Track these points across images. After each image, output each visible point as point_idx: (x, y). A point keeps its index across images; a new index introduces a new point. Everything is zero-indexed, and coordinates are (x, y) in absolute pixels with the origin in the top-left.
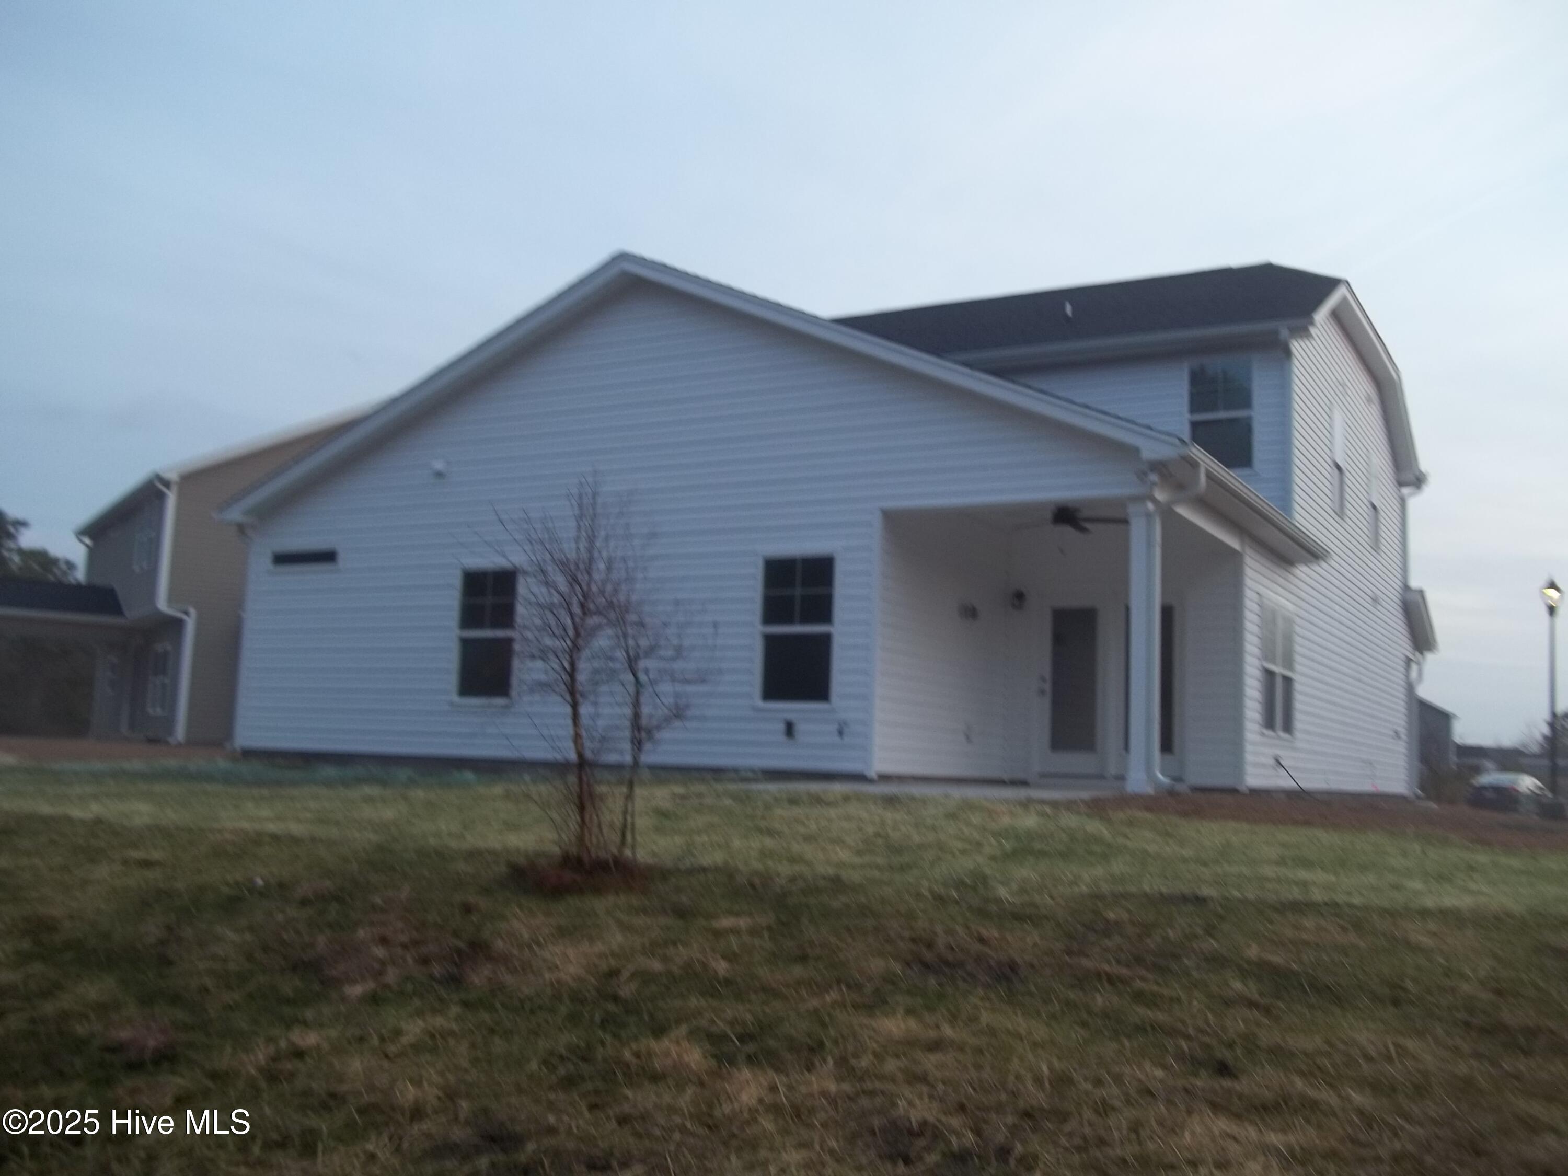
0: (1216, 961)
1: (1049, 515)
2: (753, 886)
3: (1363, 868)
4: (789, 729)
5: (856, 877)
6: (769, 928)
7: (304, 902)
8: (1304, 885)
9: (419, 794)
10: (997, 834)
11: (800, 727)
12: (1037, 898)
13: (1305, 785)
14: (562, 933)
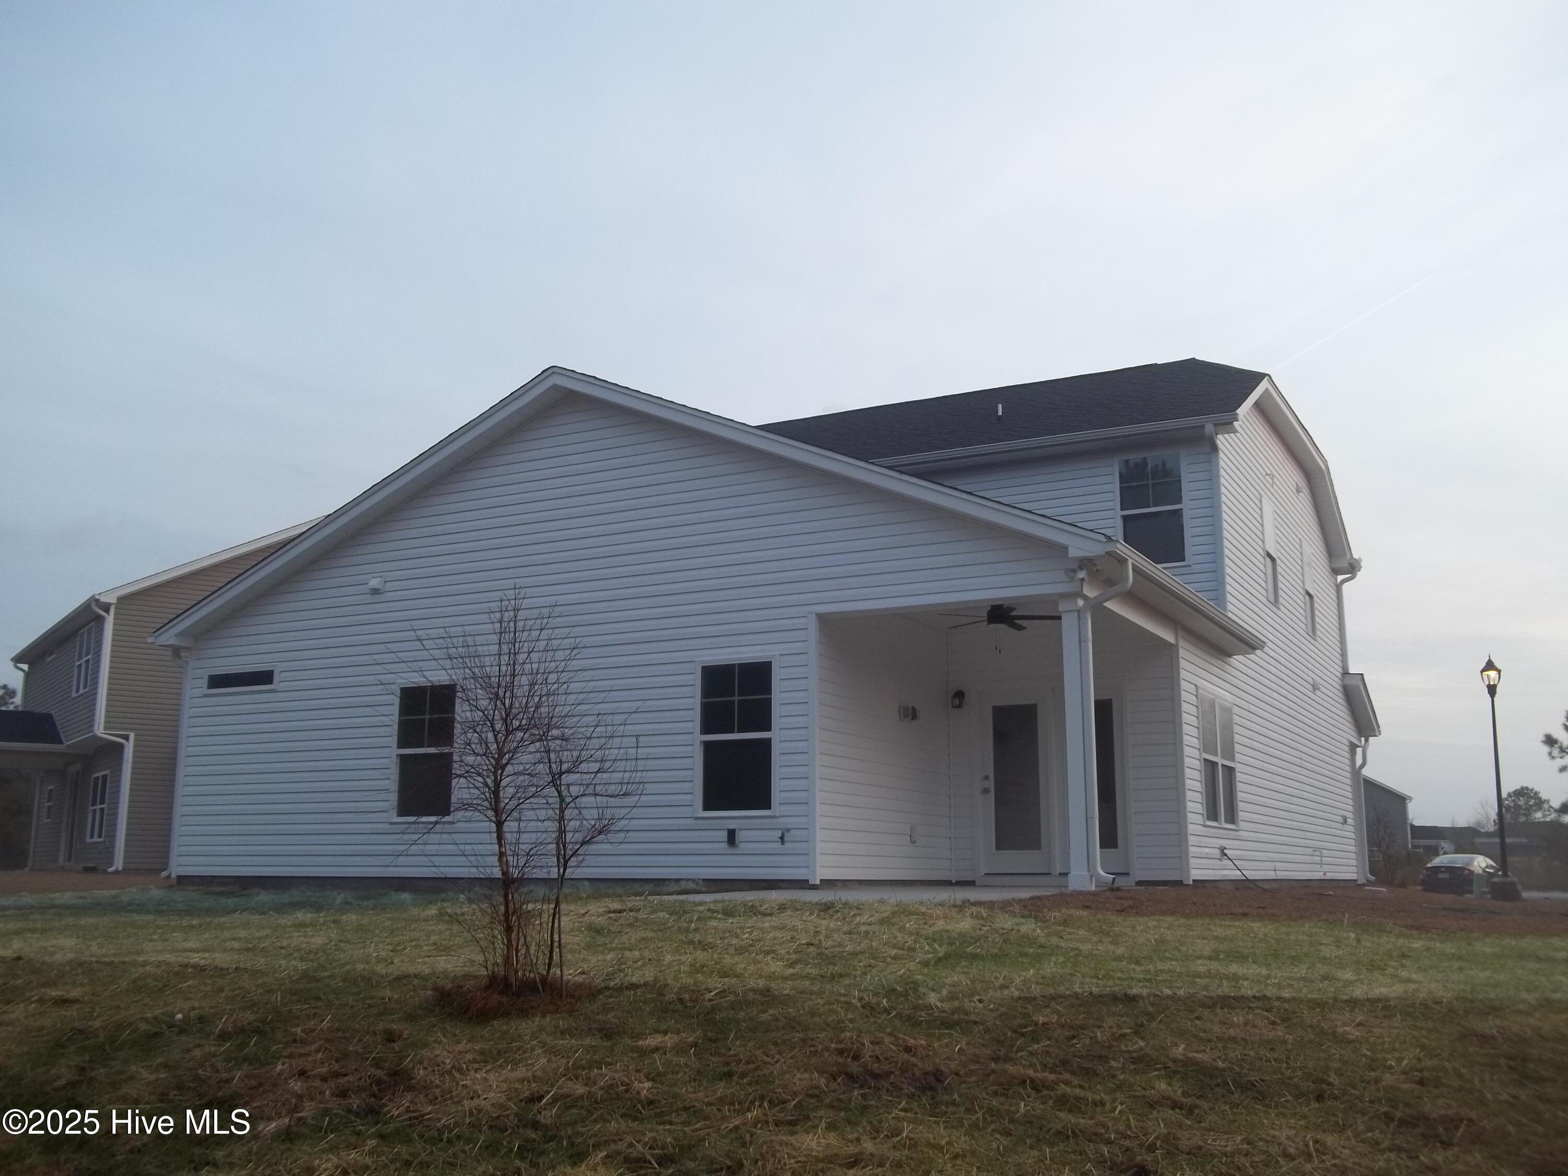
0: (1142, 1062)
1: (984, 614)
2: (681, 1000)
3: (1295, 960)
4: (732, 837)
5: (787, 988)
6: (695, 1045)
7: (224, 1036)
8: (1235, 978)
9: (352, 917)
10: (932, 939)
11: (741, 836)
12: (967, 1005)
13: (1251, 875)
14: (486, 1058)
